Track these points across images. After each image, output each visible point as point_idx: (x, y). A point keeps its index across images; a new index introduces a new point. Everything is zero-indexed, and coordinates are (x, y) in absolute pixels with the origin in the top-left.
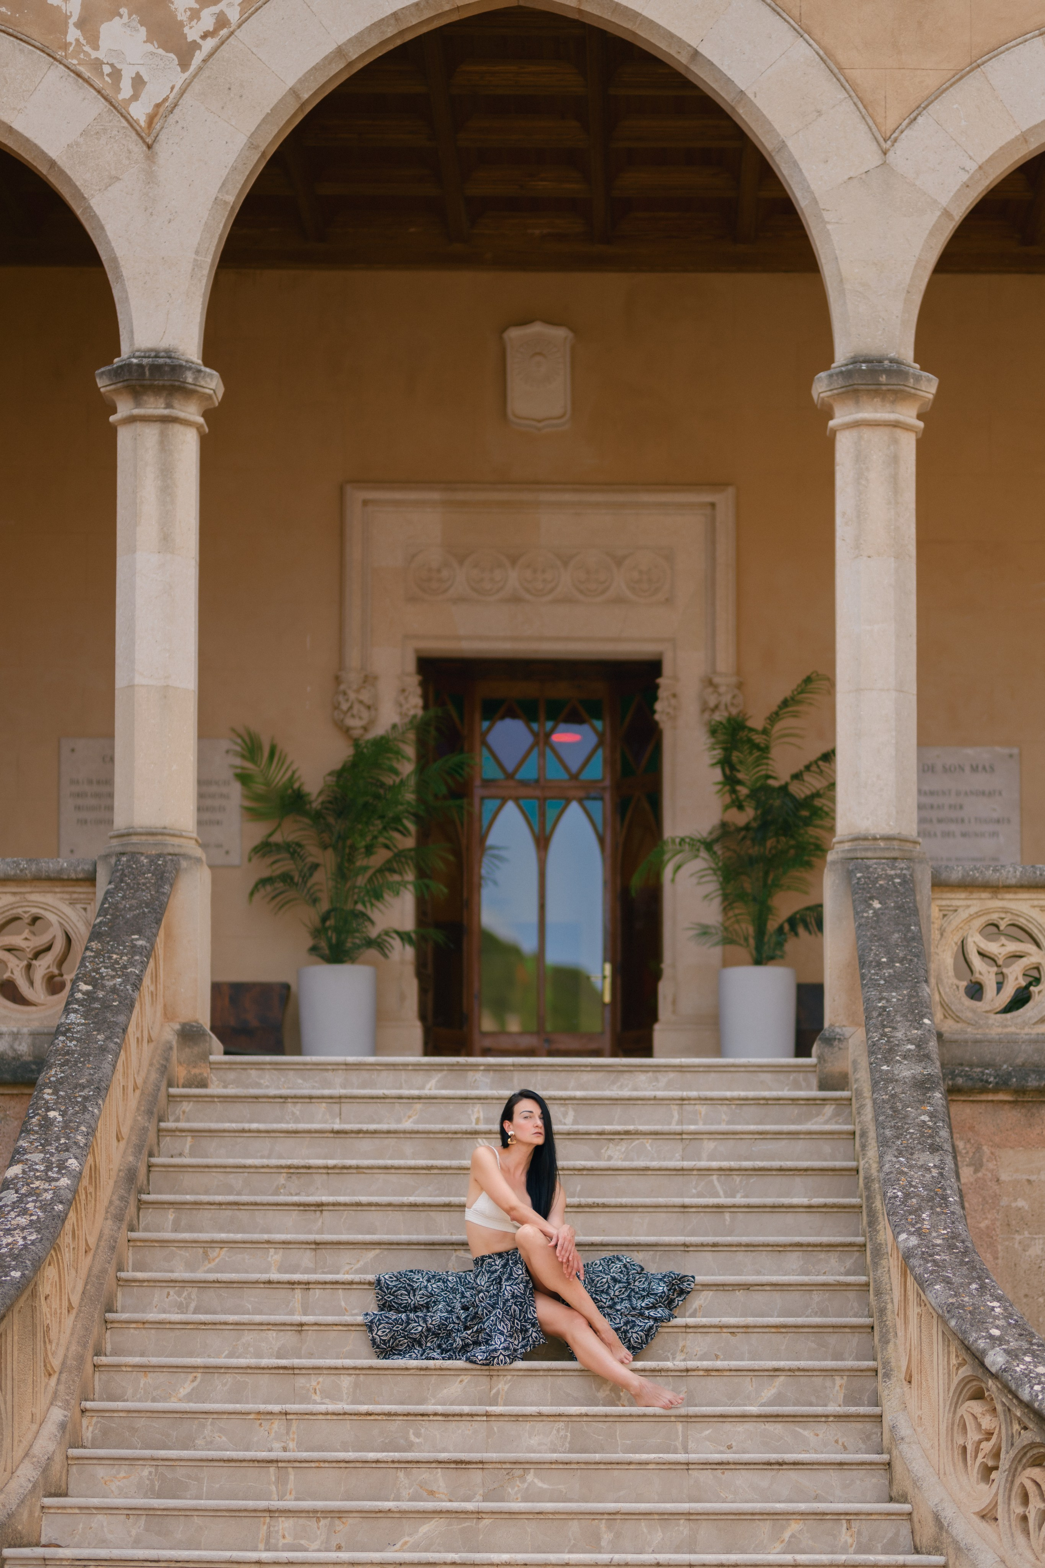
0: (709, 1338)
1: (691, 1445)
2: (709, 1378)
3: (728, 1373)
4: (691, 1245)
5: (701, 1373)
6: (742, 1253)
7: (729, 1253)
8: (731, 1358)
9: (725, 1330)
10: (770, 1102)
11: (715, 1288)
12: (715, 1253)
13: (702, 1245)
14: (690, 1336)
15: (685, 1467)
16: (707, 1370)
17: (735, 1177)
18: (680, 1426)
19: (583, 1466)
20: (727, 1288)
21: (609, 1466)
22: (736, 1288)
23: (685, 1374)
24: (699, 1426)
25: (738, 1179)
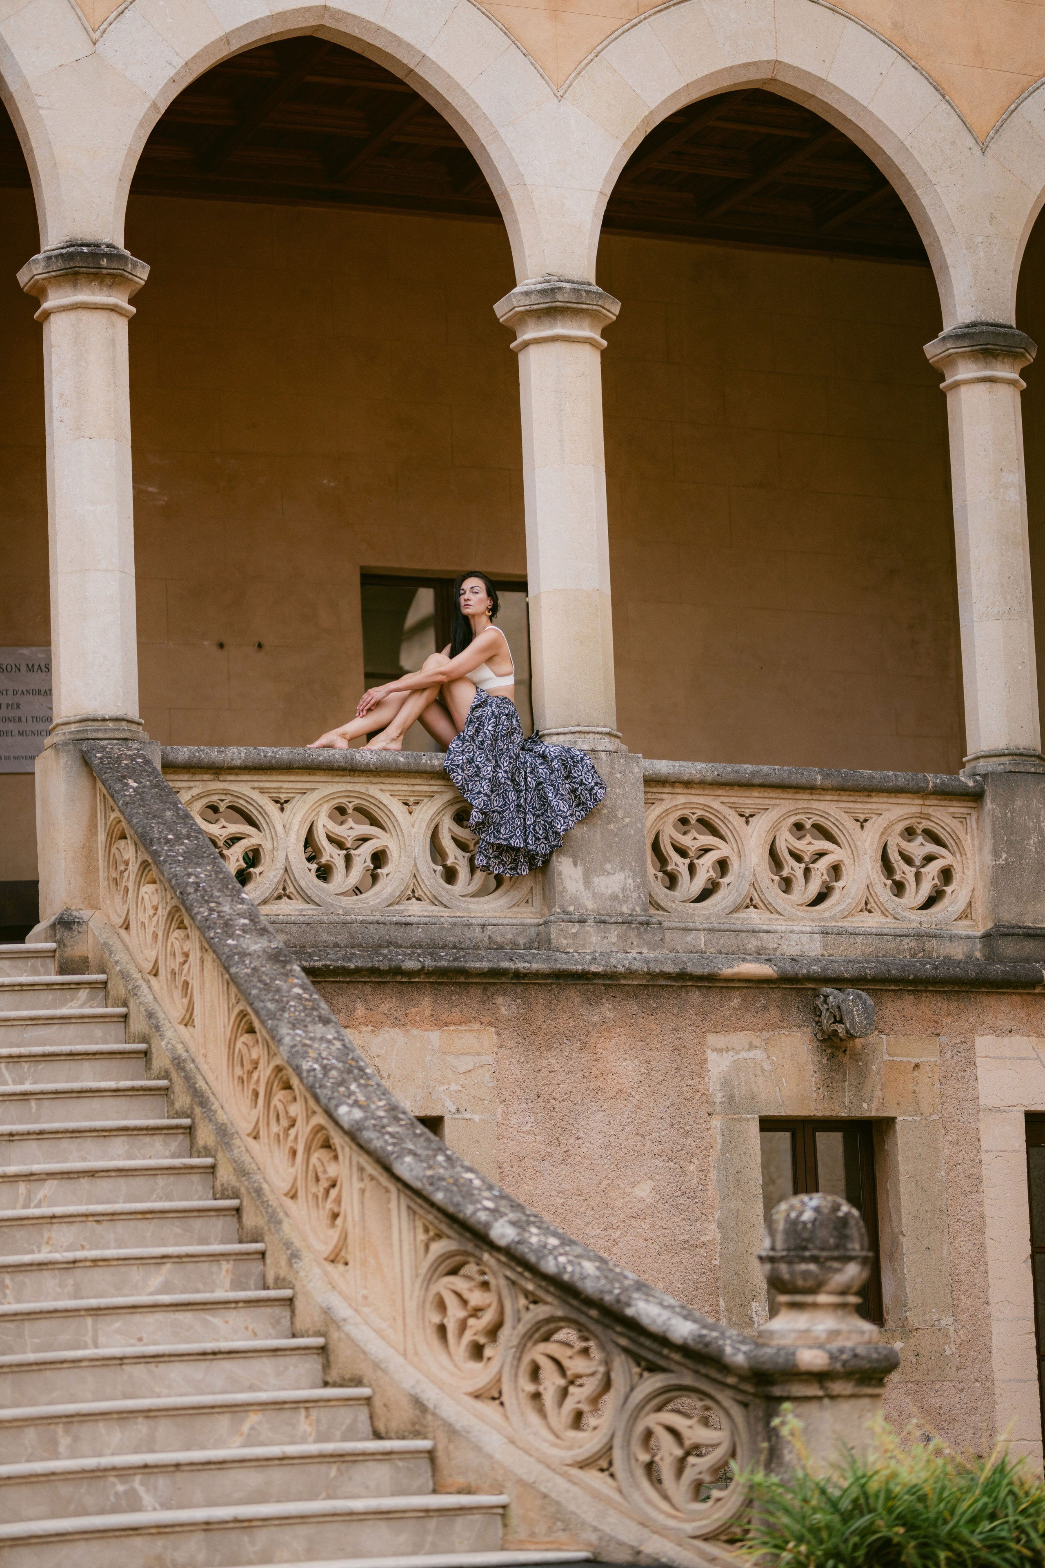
0: (74, 1228)
1: (101, 1339)
2: (96, 1269)
3: (115, 1263)
4: (18, 1134)
5: (88, 1264)
6: (67, 1140)
7: (54, 1141)
8: (97, 1247)
9: (91, 1218)
10: (24, 988)
11: (59, 1176)
12: (40, 1142)
13: (29, 1133)
14: (55, 1227)
15: (119, 1362)
16: (95, 1261)
17: (23, 1064)
18: (89, 1321)
19: (15, 1369)
20: (71, 1176)
21: (42, 1367)
22: (81, 1175)
23: (71, 1266)
24: (108, 1318)
25: (26, 1066)
